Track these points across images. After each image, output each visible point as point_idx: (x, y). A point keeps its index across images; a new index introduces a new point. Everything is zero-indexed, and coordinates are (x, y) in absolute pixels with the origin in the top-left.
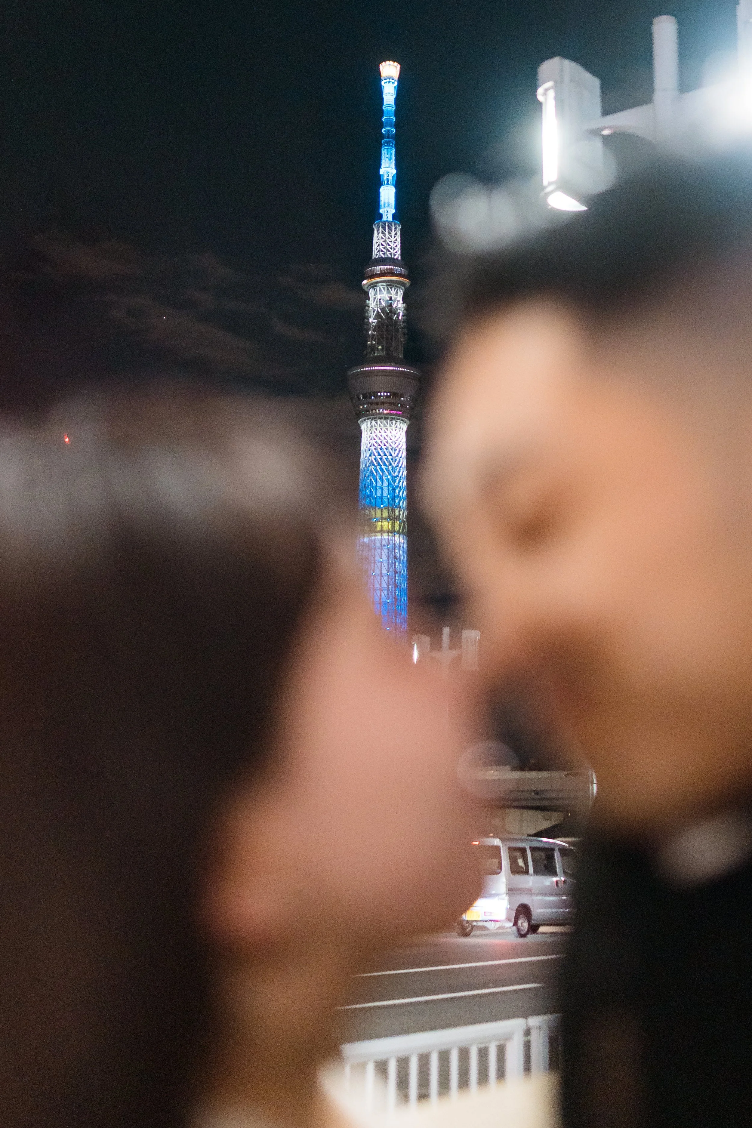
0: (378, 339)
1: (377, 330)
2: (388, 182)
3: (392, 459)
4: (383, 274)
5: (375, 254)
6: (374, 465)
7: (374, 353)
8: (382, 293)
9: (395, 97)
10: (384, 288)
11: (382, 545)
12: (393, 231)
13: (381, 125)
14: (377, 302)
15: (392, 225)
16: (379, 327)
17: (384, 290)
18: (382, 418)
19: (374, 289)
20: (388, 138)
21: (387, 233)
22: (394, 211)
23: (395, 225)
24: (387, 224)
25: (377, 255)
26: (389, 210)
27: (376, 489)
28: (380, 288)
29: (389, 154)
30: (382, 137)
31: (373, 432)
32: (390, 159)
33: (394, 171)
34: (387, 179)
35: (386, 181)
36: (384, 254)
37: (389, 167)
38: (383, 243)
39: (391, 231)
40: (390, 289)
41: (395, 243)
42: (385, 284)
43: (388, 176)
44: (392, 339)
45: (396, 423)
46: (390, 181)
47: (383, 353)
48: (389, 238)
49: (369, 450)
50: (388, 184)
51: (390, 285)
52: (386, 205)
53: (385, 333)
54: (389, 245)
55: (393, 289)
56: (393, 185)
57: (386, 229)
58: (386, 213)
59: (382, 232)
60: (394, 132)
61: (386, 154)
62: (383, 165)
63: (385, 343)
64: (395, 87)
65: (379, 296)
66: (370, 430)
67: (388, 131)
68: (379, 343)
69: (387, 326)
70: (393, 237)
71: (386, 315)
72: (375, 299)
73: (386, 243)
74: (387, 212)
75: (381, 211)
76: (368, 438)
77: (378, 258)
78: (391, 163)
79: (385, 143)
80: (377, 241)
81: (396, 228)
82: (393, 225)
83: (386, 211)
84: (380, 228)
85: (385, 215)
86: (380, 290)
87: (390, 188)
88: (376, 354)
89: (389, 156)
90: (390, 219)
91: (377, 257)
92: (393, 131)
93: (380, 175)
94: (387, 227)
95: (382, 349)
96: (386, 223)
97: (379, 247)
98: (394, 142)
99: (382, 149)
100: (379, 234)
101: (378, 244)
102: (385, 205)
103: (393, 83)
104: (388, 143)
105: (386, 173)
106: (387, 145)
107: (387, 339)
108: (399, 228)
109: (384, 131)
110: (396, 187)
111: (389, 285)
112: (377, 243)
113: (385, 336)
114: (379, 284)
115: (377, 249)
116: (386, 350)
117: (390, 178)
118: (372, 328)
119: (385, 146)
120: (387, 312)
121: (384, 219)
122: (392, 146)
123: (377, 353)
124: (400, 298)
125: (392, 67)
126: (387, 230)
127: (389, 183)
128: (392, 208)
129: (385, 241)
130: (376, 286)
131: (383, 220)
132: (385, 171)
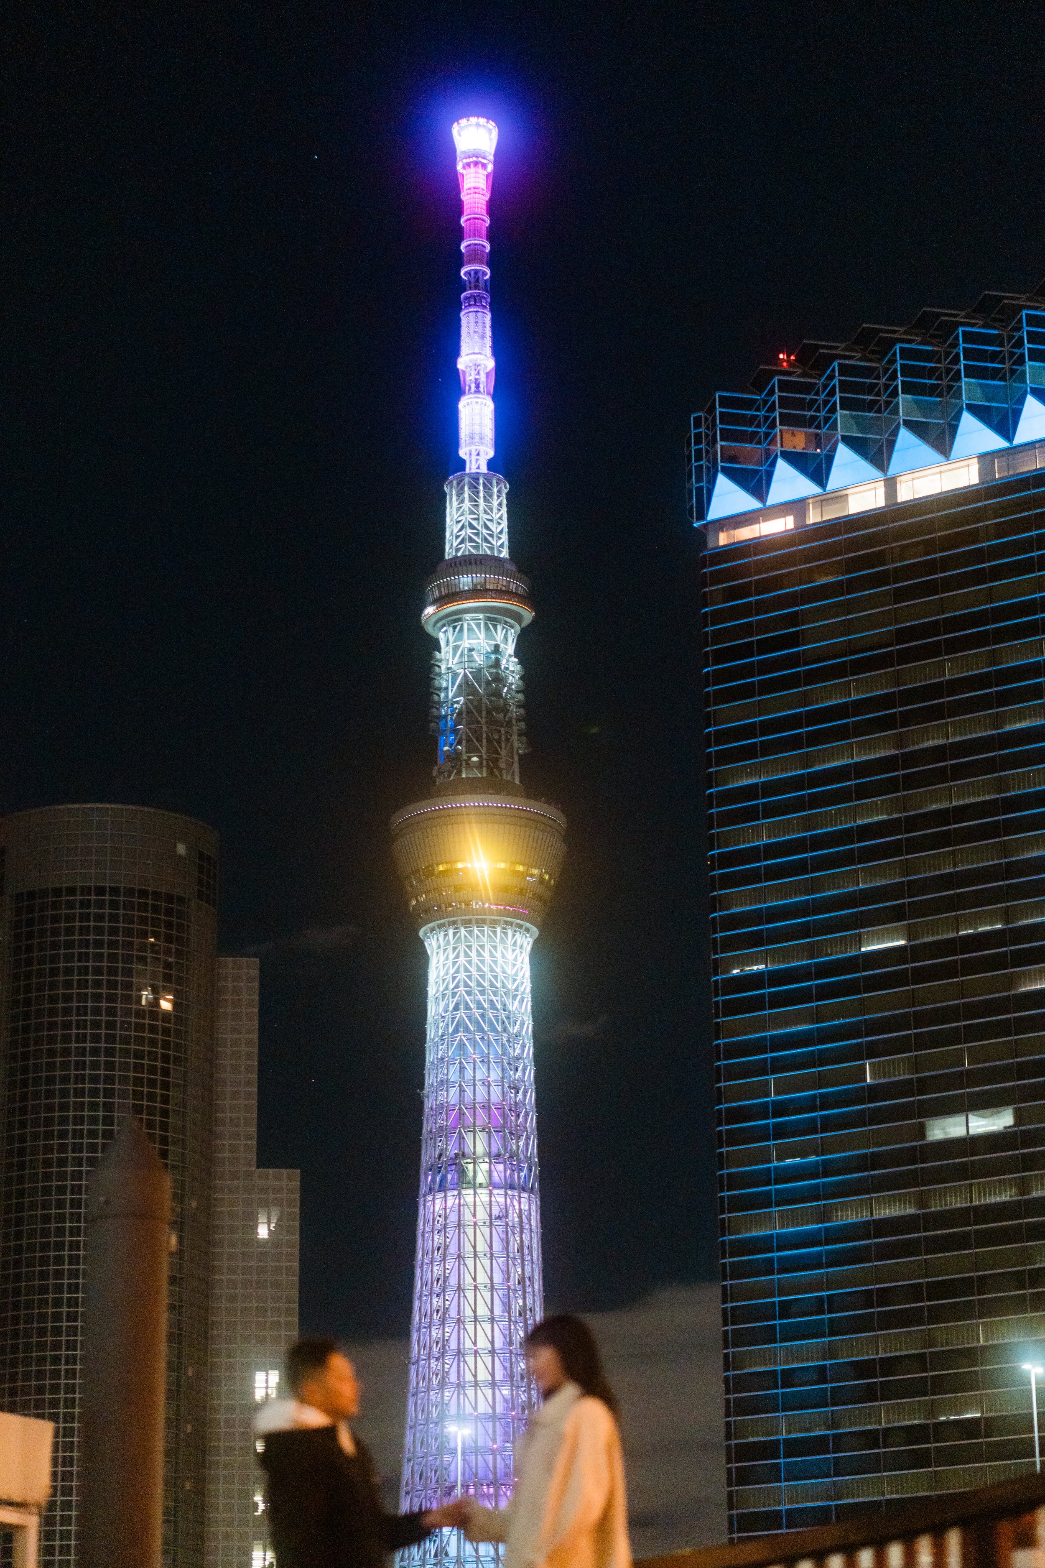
0: (469, 740)
1: (464, 721)
2: (478, 386)
3: (508, 1018)
4: (476, 592)
5: (452, 548)
6: (467, 1030)
7: (459, 772)
8: (474, 636)
9: (487, 197)
10: (478, 625)
11: (490, 1216)
12: (495, 497)
13: (459, 260)
14: (462, 655)
15: (491, 484)
16: (469, 714)
17: (480, 630)
18: (484, 921)
19: (455, 628)
20: (476, 287)
21: (481, 501)
22: (491, 454)
23: (498, 484)
24: (481, 481)
25: (458, 550)
26: (482, 449)
27: (474, 1085)
28: (469, 624)
29: (480, 324)
30: (461, 286)
31: (462, 954)
32: (483, 337)
33: (491, 364)
34: (476, 379)
35: (473, 386)
36: (476, 548)
37: (480, 353)
38: (474, 523)
39: (491, 496)
40: (490, 626)
41: (499, 524)
42: (481, 616)
43: (478, 373)
44: (499, 742)
45: (514, 936)
46: (481, 386)
47: (481, 773)
48: (486, 512)
49: (453, 997)
50: (477, 391)
51: (493, 618)
52: (477, 438)
53: (485, 729)
54: (487, 527)
55: (499, 627)
56: (488, 393)
57: (478, 492)
58: (474, 458)
59: (471, 499)
60: (487, 277)
61: (472, 324)
62: (465, 348)
63: (484, 750)
64: (487, 176)
65: (466, 643)
66: (455, 949)
67: (476, 272)
68: (471, 750)
69: (489, 713)
70: (495, 511)
71: (484, 685)
72: (456, 648)
73: (481, 523)
74: (478, 454)
75: (463, 453)
76: (448, 970)
77: (462, 556)
78: (483, 346)
79: (467, 298)
80: (459, 519)
81: (499, 491)
82: (495, 484)
83: (474, 453)
84: (466, 488)
85: (474, 462)
86: (470, 629)
87: (484, 401)
88: (464, 776)
89: (480, 330)
90: (484, 469)
91: (459, 554)
92: (486, 274)
93: (457, 370)
94: (481, 488)
95: (480, 765)
96: (478, 479)
97: (463, 532)
98: (489, 300)
99: (462, 313)
100: (462, 501)
101: (460, 525)
102: (472, 438)
103: (484, 166)
104: (476, 300)
105: (473, 368)
106: (475, 305)
107: (489, 741)
108: (505, 489)
109: (465, 274)
110: (494, 398)
111: (489, 619)
112: (458, 522)
113: (484, 736)
114: (467, 616)
115: (457, 537)
116: (488, 766)
117: (483, 378)
118: (452, 715)
119: (470, 305)
120: (487, 679)
121: (471, 468)
122: (485, 307)
123: (466, 774)
124: (510, 648)
125: (482, 131)
126: (481, 495)
127: (481, 389)
128: (487, 446)
129: (477, 519)
130: (459, 620)
131: (467, 471)
132: (471, 361)
